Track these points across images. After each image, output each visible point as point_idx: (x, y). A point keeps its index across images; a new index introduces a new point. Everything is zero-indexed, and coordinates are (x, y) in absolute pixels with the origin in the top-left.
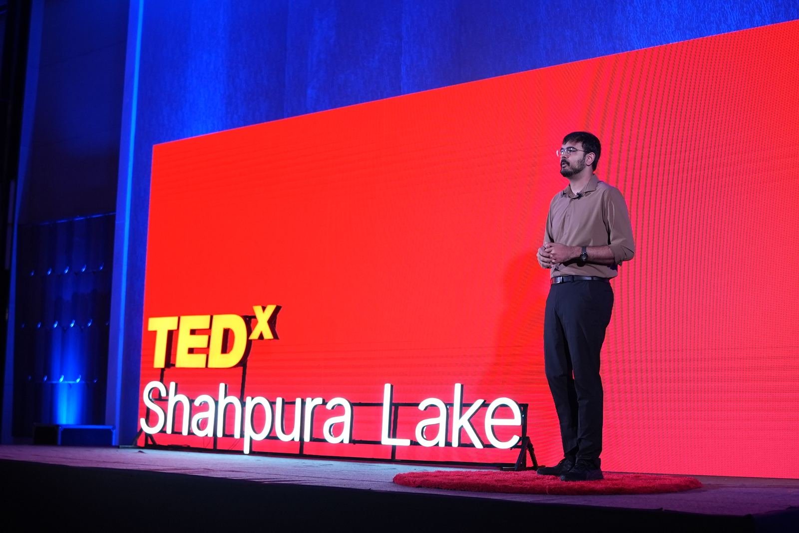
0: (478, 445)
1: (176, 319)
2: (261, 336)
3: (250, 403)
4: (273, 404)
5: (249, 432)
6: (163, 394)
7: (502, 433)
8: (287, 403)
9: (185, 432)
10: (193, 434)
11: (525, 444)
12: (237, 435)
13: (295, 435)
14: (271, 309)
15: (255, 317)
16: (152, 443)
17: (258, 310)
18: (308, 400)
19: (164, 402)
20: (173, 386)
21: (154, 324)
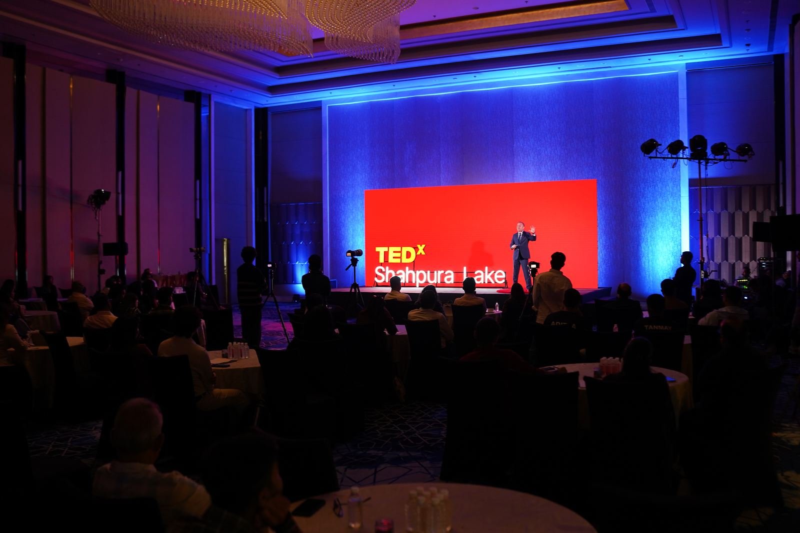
0: (493, 282)
3: (418, 273)
4: (426, 273)
5: (418, 280)
6: (383, 270)
7: (500, 279)
8: (431, 272)
11: (506, 282)
12: (414, 282)
13: (435, 281)
14: (423, 246)
16: (377, 285)
17: (419, 246)
18: (439, 271)
19: (384, 273)
20: (387, 268)
21: (378, 249)
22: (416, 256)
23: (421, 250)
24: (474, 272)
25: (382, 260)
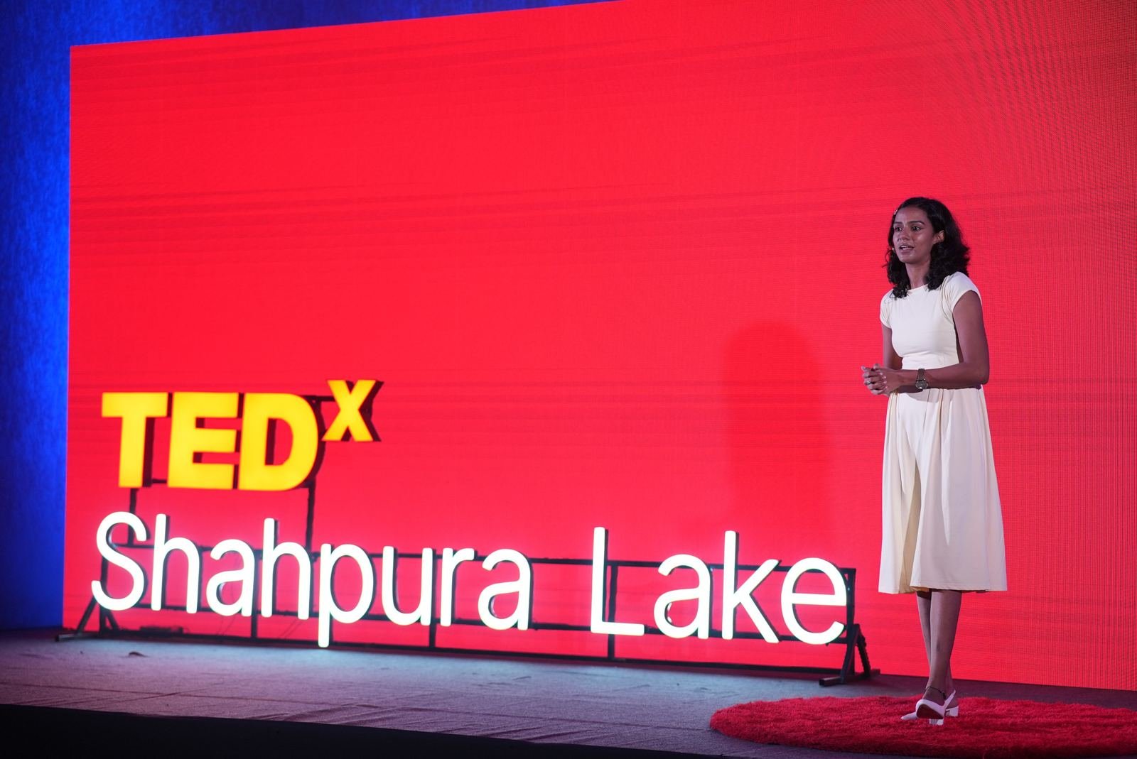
0: (770, 637)
1: (163, 397)
2: (347, 435)
3: (329, 555)
4: (375, 557)
5: (327, 606)
6: (141, 535)
7: (813, 618)
8: (402, 556)
9: (192, 607)
10: (208, 610)
11: (853, 637)
12: (303, 613)
13: (423, 613)
14: (364, 387)
15: (331, 399)
17: (338, 388)
18: (447, 552)
19: (141, 552)
20: (161, 520)
21: (114, 404)
22: (322, 445)
23: (349, 417)
24: (658, 565)
25: (131, 471)
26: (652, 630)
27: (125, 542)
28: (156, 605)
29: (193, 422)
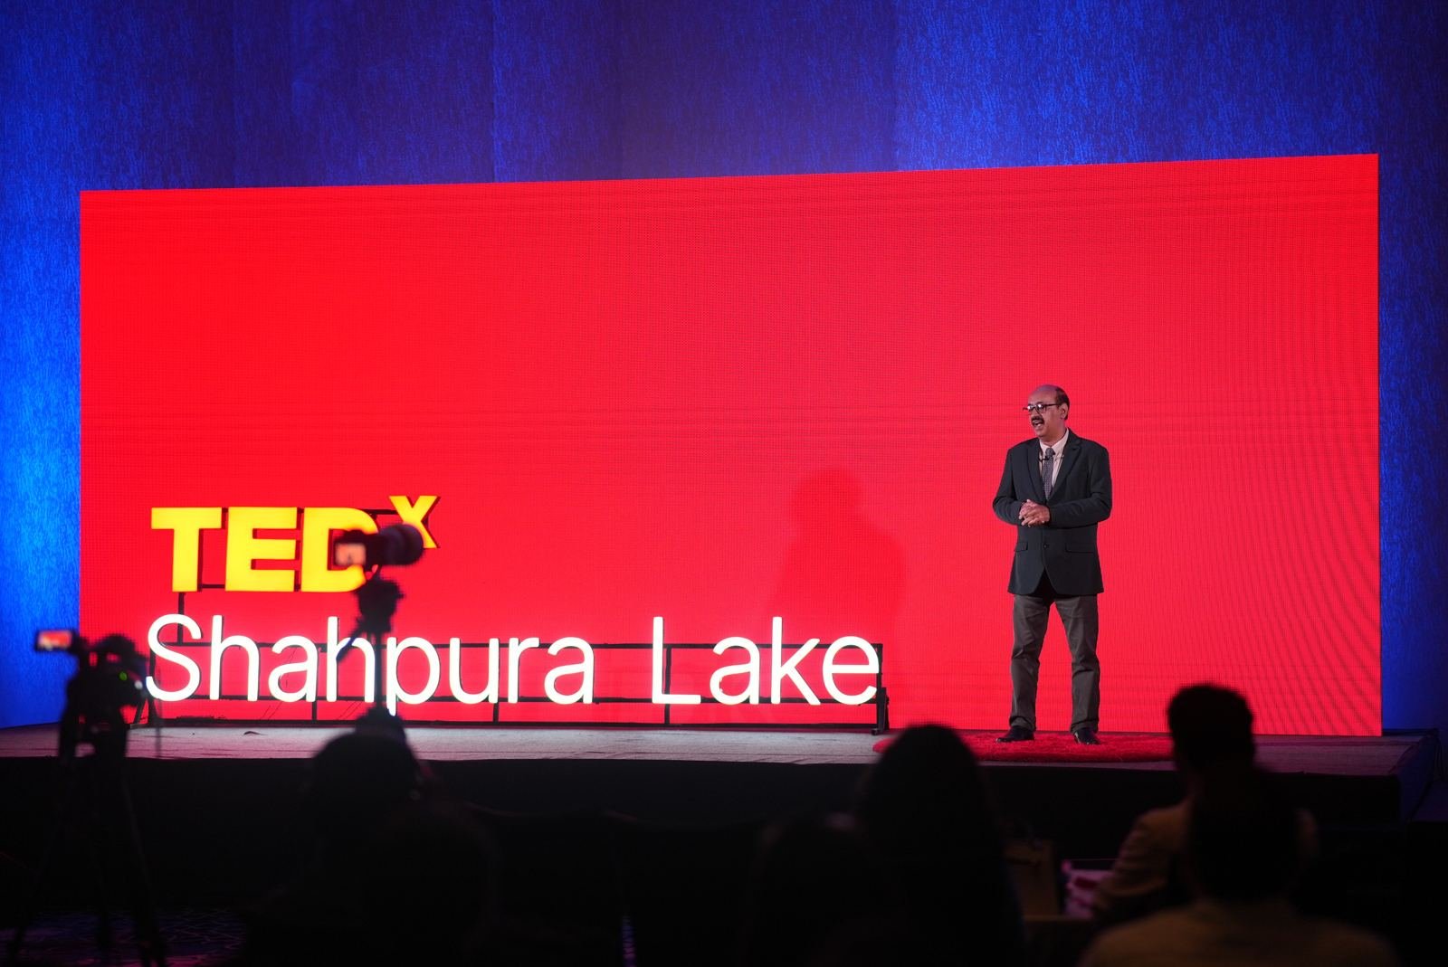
0: (813, 700)
3: (395, 647)
4: (442, 648)
5: (394, 692)
6: (196, 633)
7: (850, 684)
8: (465, 645)
9: (252, 695)
10: (271, 697)
12: (369, 696)
13: (491, 693)
14: (426, 501)
15: (393, 510)
17: (399, 501)
18: (513, 642)
19: (198, 650)
20: (217, 621)
21: (162, 518)
24: (713, 646)
26: (708, 700)
27: (176, 641)
28: (214, 694)
29: (250, 534)
